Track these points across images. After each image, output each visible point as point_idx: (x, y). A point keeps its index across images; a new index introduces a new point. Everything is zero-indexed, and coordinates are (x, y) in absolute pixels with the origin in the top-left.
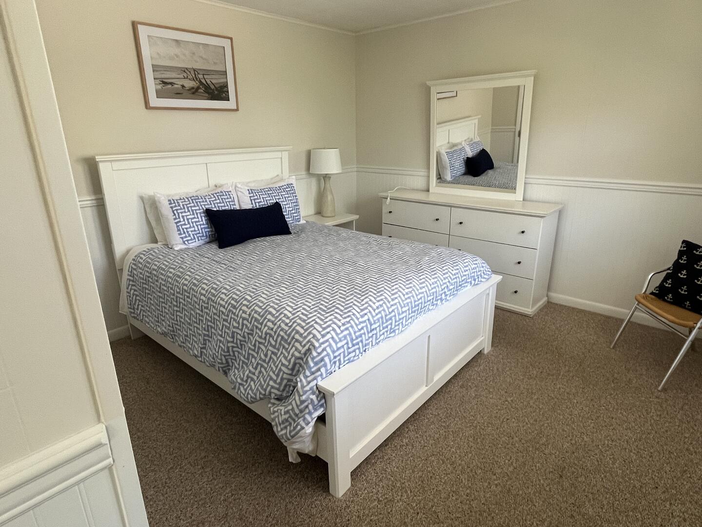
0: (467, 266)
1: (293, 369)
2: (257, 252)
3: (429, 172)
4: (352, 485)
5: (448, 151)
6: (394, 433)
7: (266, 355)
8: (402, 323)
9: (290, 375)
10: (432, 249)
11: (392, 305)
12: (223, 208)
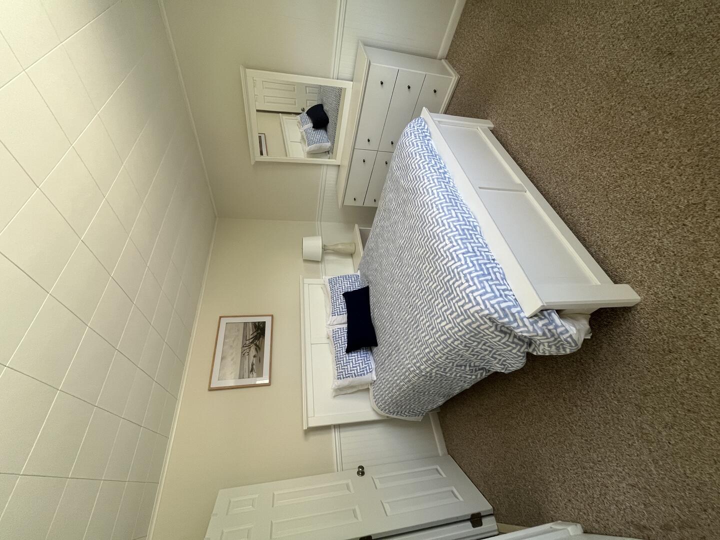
0: (413, 143)
1: (505, 333)
2: (383, 321)
3: (323, 165)
4: (628, 283)
5: (307, 144)
6: (571, 229)
7: (486, 350)
8: (467, 218)
9: (510, 336)
10: (393, 174)
11: (450, 227)
12: (346, 338)
